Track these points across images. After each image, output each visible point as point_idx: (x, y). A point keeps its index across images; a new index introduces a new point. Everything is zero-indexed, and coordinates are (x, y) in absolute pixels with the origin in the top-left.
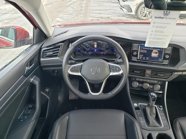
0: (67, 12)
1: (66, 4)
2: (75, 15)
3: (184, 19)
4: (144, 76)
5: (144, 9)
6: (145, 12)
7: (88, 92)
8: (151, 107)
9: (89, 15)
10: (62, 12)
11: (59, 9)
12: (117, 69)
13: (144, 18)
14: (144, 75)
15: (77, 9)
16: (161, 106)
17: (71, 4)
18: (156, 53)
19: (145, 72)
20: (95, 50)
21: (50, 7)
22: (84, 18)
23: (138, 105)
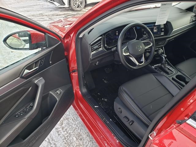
6: (78, 3)
12: (149, 43)
18: (156, 29)
23: (154, 67)
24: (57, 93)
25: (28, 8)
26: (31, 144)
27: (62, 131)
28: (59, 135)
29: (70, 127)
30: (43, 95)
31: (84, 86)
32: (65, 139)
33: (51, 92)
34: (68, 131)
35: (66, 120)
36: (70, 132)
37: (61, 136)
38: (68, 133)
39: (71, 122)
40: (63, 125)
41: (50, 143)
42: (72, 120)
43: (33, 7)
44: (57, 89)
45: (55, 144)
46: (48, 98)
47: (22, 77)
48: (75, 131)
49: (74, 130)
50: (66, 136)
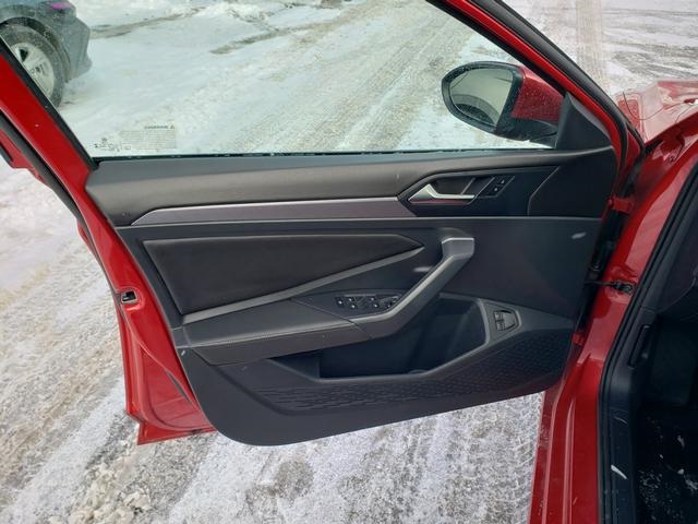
9: (603, 34)
24: (501, 321)
25: (657, 19)
26: (333, 403)
27: (465, 454)
28: (449, 456)
29: (500, 465)
30: (442, 295)
31: (629, 364)
32: (457, 485)
33: (481, 304)
34: (484, 469)
35: (502, 434)
36: (486, 476)
37: (452, 463)
38: (479, 476)
39: (513, 453)
40: (483, 440)
41: (411, 455)
42: (522, 449)
43: (682, 17)
44: (508, 306)
45: (419, 470)
46: (465, 318)
47: (405, 202)
48: (503, 490)
49: (502, 485)
50: (465, 477)
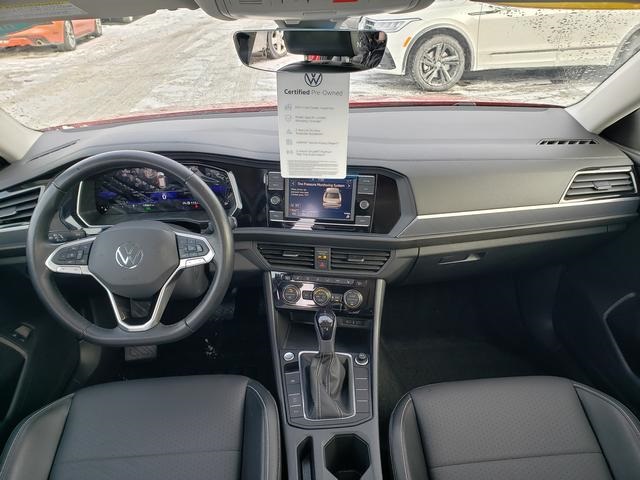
0: (182, 76)
1: (184, 47)
2: (207, 84)
3: (566, 84)
4: (313, 267)
5: (434, 55)
6: (438, 64)
7: (114, 324)
8: (325, 358)
9: (256, 83)
10: (164, 78)
11: (156, 66)
12: (199, 248)
13: (436, 85)
14: (313, 262)
15: (216, 65)
16: (362, 356)
17: (201, 47)
18: (335, 196)
19: (313, 253)
20: (164, 197)
21: (128, 60)
22: (237, 94)
23: (296, 355)
